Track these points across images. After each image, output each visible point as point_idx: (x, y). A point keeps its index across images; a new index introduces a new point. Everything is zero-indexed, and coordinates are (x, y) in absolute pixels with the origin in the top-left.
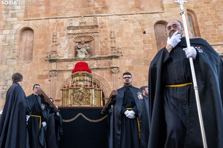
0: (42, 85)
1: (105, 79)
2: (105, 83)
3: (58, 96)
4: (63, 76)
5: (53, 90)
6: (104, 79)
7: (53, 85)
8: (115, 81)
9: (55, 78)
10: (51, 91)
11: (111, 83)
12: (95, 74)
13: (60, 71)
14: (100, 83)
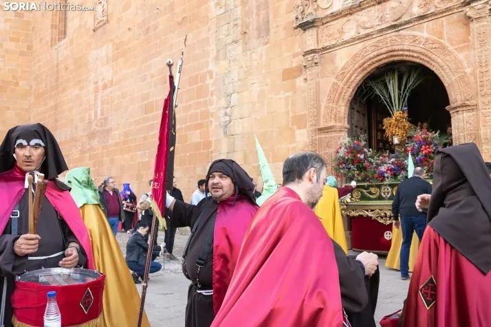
0: (292, 95)
1: (447, 45)
2: (448, 58)
3: (324, 117)
4: (333, 62)
5: (312, 103)
6: (444, 48)
7: (313, 91)
8: (477, 46)
9: (316, 70)
11: (467, 57)
12: (415, 36)
13: (324, 49)
14: (431, 62)
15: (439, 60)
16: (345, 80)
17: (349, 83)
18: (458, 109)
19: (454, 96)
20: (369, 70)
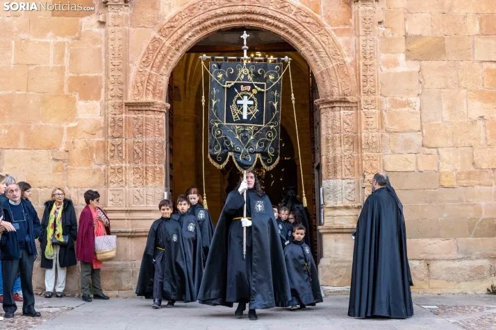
0: (70, 41)
1: (325, 23)
2: (324, 39)
5: (116, 62)
6: (320, 25)
7: (117, 43)
8: (362, 32)
9: (124, 12)
10: (111, 67)
11: (347, 43)
14: (302, 39)
15: (313, 39)
16: (175, 37)
17: (180, 44)
18: (335, 105)
19: (328, 88)
20: (210, 30)
